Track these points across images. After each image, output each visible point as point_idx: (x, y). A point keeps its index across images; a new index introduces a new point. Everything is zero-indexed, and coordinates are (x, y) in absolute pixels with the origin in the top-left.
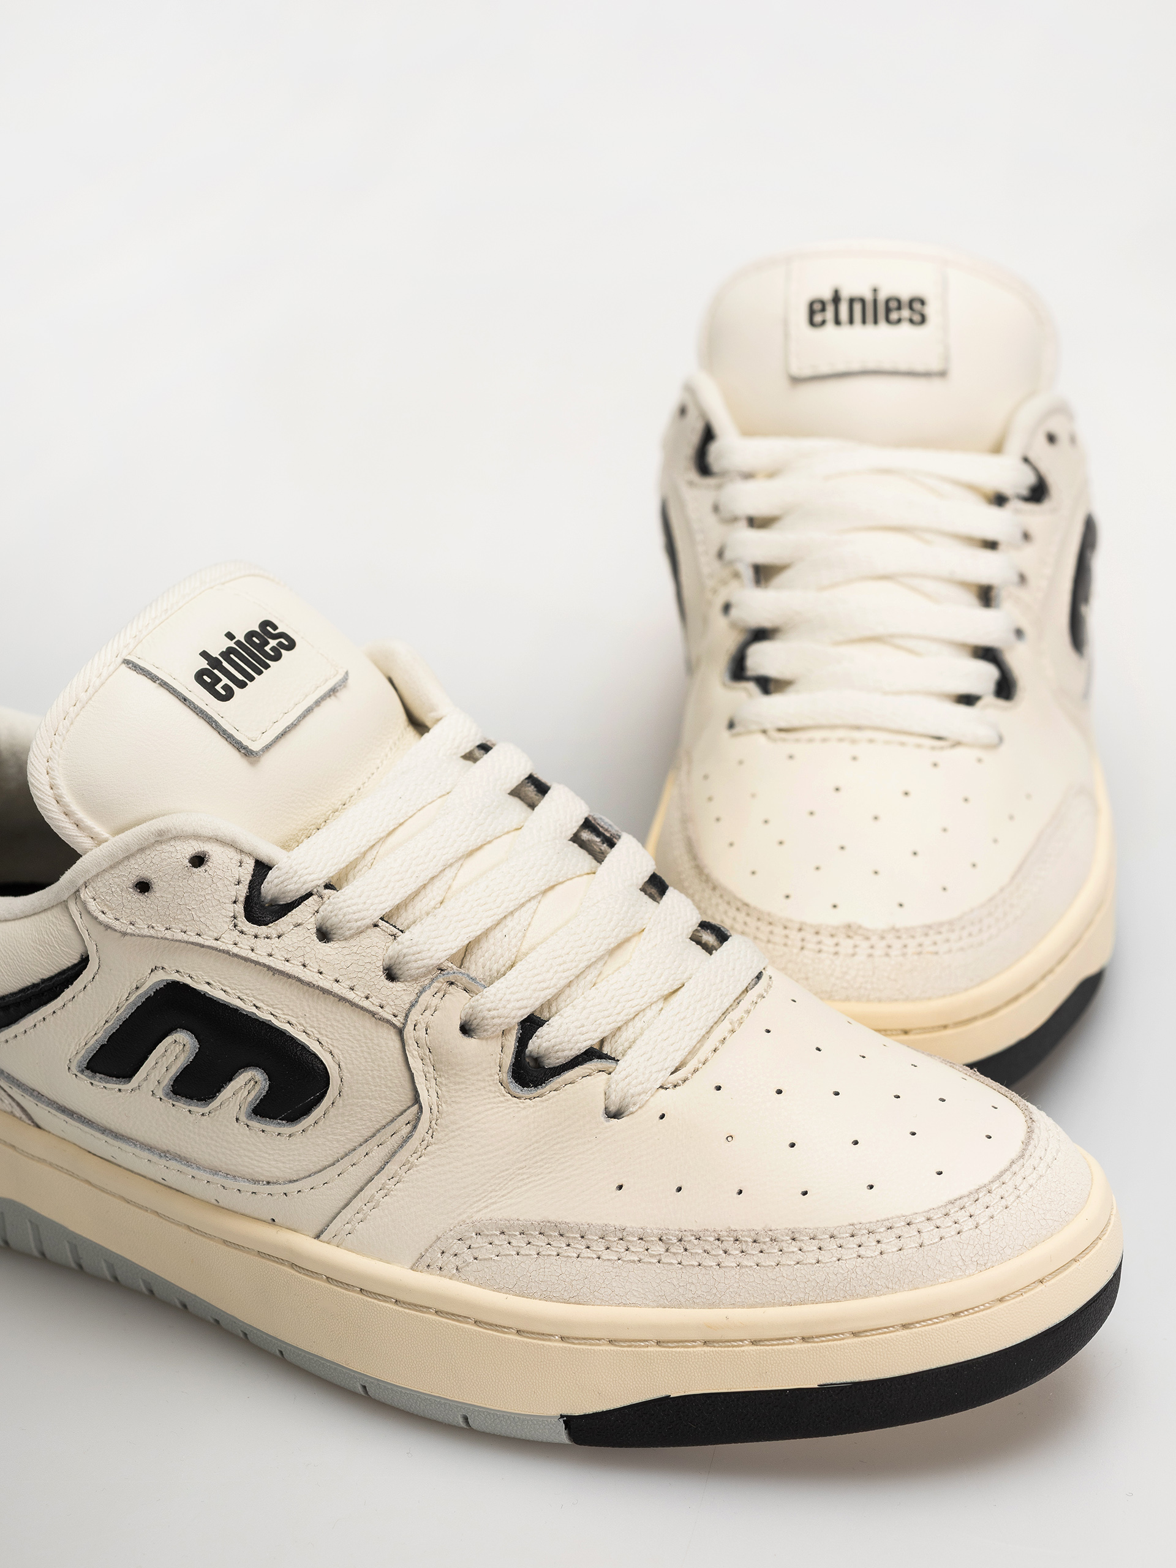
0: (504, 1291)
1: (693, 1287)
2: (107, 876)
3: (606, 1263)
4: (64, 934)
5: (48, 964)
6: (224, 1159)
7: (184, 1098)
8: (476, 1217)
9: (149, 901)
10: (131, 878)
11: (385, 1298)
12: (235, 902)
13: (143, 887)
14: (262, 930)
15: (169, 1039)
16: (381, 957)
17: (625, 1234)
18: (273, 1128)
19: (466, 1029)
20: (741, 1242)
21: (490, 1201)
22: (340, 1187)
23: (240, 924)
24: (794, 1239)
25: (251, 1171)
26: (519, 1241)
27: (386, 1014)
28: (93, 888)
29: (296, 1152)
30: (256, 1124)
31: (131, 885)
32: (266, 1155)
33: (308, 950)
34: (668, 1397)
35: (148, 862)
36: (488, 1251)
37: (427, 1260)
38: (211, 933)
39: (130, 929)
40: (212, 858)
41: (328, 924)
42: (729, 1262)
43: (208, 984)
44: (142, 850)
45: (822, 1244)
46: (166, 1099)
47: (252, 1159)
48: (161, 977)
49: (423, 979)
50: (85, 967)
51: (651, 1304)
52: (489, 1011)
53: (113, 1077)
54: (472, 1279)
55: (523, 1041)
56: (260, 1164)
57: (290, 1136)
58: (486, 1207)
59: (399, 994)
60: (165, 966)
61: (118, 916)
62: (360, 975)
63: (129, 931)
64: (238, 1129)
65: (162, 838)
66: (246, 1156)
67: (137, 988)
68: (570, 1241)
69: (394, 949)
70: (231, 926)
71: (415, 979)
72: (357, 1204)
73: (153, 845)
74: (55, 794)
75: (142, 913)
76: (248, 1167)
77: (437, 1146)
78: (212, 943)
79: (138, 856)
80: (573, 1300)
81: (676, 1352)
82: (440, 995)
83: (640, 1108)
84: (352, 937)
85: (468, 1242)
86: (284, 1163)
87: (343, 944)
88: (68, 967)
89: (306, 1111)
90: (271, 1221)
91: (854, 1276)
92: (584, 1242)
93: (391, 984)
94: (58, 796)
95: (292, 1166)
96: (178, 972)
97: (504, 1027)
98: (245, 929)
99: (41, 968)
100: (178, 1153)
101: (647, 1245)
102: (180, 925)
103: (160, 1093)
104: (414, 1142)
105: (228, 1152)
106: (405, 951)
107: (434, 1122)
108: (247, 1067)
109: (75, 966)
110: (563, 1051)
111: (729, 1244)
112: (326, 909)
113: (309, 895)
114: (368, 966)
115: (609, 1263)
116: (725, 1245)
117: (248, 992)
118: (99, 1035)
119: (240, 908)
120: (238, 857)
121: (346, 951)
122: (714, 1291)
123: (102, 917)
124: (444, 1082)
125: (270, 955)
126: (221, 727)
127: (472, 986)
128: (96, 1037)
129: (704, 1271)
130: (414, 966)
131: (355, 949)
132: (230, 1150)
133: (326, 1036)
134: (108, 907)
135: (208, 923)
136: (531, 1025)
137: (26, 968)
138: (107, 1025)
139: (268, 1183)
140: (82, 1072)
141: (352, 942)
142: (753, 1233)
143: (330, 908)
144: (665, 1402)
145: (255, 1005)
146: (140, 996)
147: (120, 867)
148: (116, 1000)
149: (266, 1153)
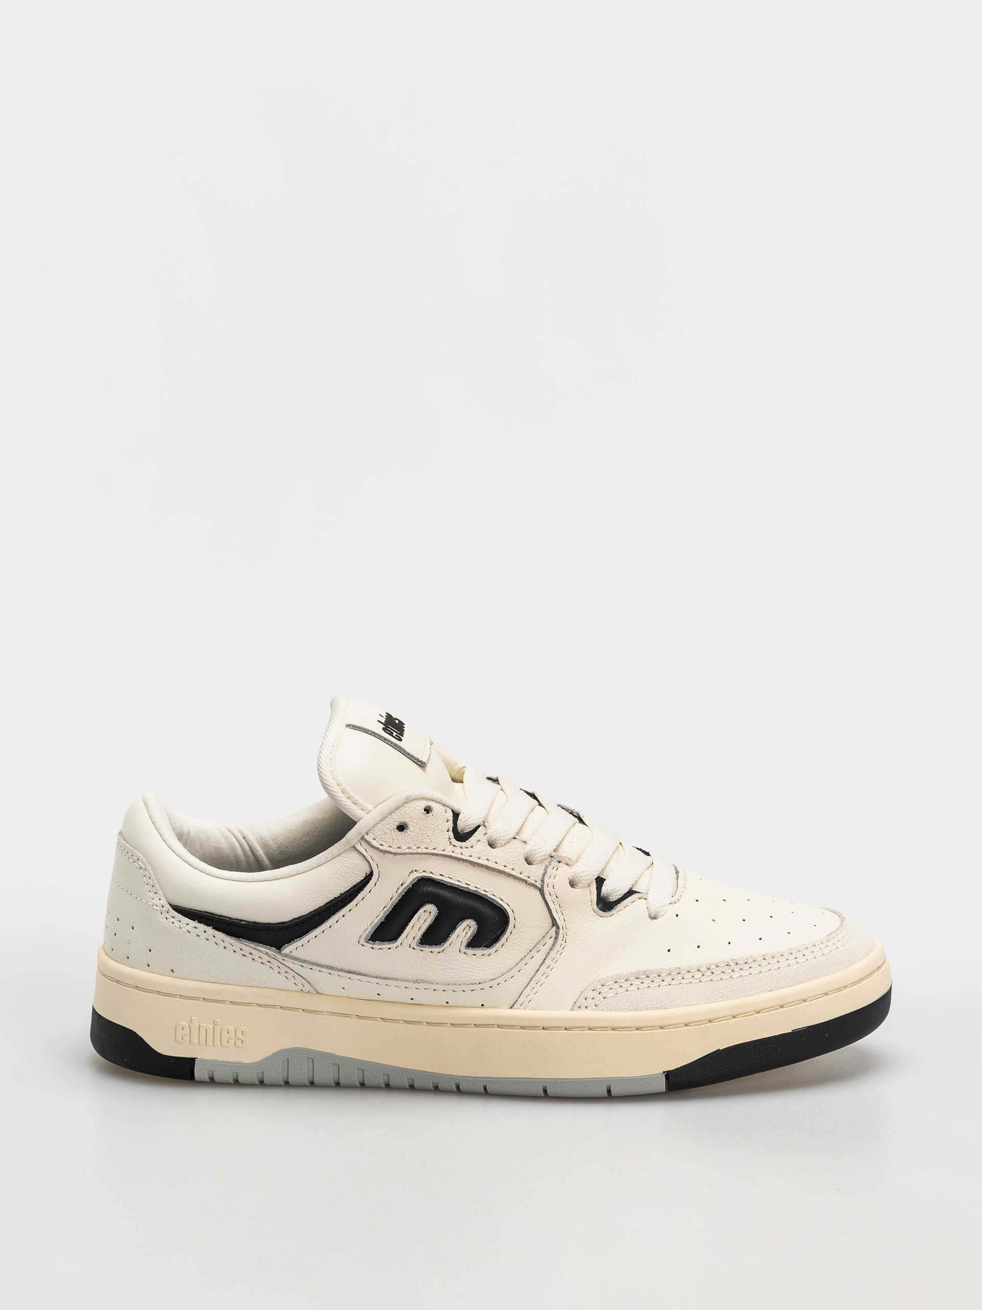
0: (625, 1010)
1: (721, 991)
2: (380, 826)
3: (674, 986)
4: (354, 864)
5: (345, 883)
6: (452, 976)
7: (427, 946)
8: (600, 977)
9: (407, 834)
10: (395, 824)
11: (559, 1028)
12: (448, 831)
13: (401, 828)
14: (463, 844)
15: (422, 910)
16: (523, 853)
17: (681, 970)
18: (479, 952)
19: (572, 884)
20: (739, 964)
21: (603, 969)
22: (521, 979)
23: (452, 842)
24: (764, 959)
25: (469, 979)
26: (626, 985)
27: (531, 881)
28: (373, 833)
29: (494, 964)
30: (470, 951)
31: (396, 827)
32: (477, 968)
33: (487, 852)
34: (718, 1050)
35: (403, 814)
36: (610, 994)
37: (578, 1004)
38: (440, 847)
39: (399, 851)
40: (433, 810)
41: (493, 839)
42: (735, 975)
43: (441, 875)
44: (398, 808)
45: (778, 960)
46: (418, 947)
47: (469, 972)
48: (416, 875)
49: (545, 862)
50: (370, 879)
51: (702, 1003)
52: (583, 872)
53: (385, 941)
54: (605, 1009)
55: (599, 889)
56: (474, 974)
57: (489, 955)
58: (602, 972)
59: (536, 870)
60: (418, 869)
61: (391, 845)
62: (515, 862)
63: (398, 852)
64: (460, 956)
65: (408, 800)
66: (466, 971)
67: (402, 885)
68: (653, 979)
69: (527, 848)
70: (449, 843)
71: (541, 862)
72: (532, 984)
73: (403, 804)
74: (341, 788)
75: (404, 841)
76: (467, 977)
77: (570, 946)
78: (441, 852)
79: (396, 812)
80: (662, 1008)
81: (721, 1024)
82: (555, 868)
83: (665, 913)
84: (505, 844)
85: (599, 991)
86: (487, 970)
87: (502, 848)
88: (358, 883)
89: (496, 940)
90: (481, 1007)
91: (798, 972)
92: (661, 978)
93: (531, 866)
94: (344, 789)
95: (492, 971)
96: (424, 871)
97: (588, 882)
98: (456, 844)
99: (340, 887)
100: (424, 979)
101: (692, 974)
102: (425, 845)
103: (414, 945)
104: (557, 947)
105: (455, 971)
106: (534, 848)
107: (565, 934)
108: (464, 919)
109: (362, 881)
110: (618, 891)
111: (733, 967)
112: (490, 832)
113: (479, 827)
114: (519, 858)
115: (676, 986)
116: (732, 968)
117: (462, 877)
118: (381, 916)
119: (451, 834)
120: (444, 808)
121: (505, 852)
122: (733, 990)
123: (381, 847)
124: (566, 913)
125: (471, 856)
126: (407, 752)
127: (569, 862)
128: (378, 918)
129: (725, 982)
130: (538, 856)
131: (509, 850)
132: (456, 970)
133: (504, 896)
134: (384, 841)
135: (438, 842)
136: (600, 881)
137: (330, 890)
138: (385, 909)
139: (480, 983)
140: (367, 942)
141: (507, 847)
142: (745, 960)
143: (492, 831)
144: (718, 1052)
145: (467, 884)
146: (404, 889)
147: (387, 819)
148: (390, 893)
149: (477, 967)
